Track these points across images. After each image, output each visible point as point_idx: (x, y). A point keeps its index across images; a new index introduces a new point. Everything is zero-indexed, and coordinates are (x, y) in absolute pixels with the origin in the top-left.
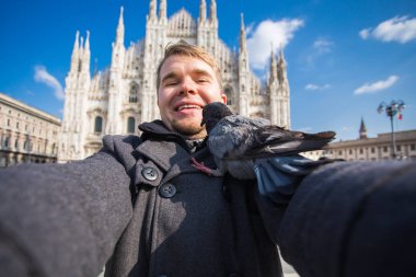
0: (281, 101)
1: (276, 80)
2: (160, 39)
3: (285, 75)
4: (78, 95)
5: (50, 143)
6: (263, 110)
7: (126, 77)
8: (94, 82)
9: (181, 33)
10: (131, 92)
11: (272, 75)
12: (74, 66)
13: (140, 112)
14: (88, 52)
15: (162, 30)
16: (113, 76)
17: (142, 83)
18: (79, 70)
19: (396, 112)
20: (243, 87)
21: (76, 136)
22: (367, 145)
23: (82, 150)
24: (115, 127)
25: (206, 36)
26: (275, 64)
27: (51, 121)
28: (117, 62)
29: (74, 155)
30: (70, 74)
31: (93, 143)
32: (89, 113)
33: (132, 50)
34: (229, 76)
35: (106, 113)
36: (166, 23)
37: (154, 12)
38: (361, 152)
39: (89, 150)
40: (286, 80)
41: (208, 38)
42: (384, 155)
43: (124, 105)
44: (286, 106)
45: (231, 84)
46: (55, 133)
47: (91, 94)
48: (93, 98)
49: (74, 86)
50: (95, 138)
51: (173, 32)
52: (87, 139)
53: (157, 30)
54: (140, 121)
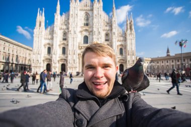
0: (131, 39)
1: (129, 30)
2: (76, 12)
3: (133, 27)
4: (40, 37)
5: (28, 59)
6: (123, 43)
7: (61, 29)
8: (47, 31)
9: (86, 8)
10: (63, 36)
11: (127, 28)
12: (38, 24)
13: (68, 45)
14: (44, 18)
15: (77, 7)
16: (55, 29)
17: (68, 32)
18: (40, 26)
19: (183, 44)
20: (114, 33)
21: (39, 56)
22: (170, 59)
23: (42, 62)
24: (57, 52)
25: (97, 10)
26: (128, 22)
27: (28, 49)
28: (57, 22)
29: (38, 64)
30: (36, 28)
31: (46, 59)
32: (45, 45)
33: (64, 16)
34: (108, 28)
35: (53, 45)
36: (79, 4)
38: (167, 62)
39: (45, 62)
40: (134, 30)
41: (98, 11)
42: (178, 63)
43: (60, 42)
44: (134, 42)
45: (109, 32)
46: (30, 54)
47: (45, 36)
48: (46, 39)
49: (38, 33)
50: (48, 57)
51: (82, 8)
52: (44, 57)
53: (75, 7)
54: (68, 49)
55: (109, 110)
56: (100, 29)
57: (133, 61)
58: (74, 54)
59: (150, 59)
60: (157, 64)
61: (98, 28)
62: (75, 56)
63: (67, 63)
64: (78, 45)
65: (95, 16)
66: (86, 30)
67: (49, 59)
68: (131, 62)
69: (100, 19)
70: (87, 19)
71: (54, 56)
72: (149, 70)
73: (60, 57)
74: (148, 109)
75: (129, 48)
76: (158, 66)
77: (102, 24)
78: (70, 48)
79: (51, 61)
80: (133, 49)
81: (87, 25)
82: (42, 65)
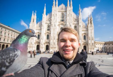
0: (91, 30)
1: (90, 23)
2: (56, 13)
3: (92, 22)
6: (86, 32)
7: (46, 23)
8: (37, 25)
9: (62, 11)
10: (48, 28)
11: (88, 22)
12: (32, 20)
13: (50, 33)
14: (36, 17)
15: (57, 10)
16: (43, 23)
17: (51, 25)
18: (33, 22)
20: (80, 26)
21: (32, 40)
23: (34, 44)
24: (43, 38)
25: (69, 11)
26: (89, 19)
28: (44, 19)
29: (32, 45)
30: (31, 23)
31: (37, 42)
33: (48, 16)
34: (76, 23)
35: (41, 33)
36: (58, 8)
37: (54, 5)
39: (36, 44)
40: (93, 24)
41: (70, 12)
43: (46, 31)
44: (93, 31)
45: (77, 25)
47: (37, 28)
48: (37, 30)
49: (32, 26)
50: (38, 41)
51: (60, 11)
52: (35, 41)
53: (55, 10)
54: (50, 36)
55: (73, 71)
56: (71, 23)
57: (93, 44)
58: (54, 39)
59: (104, 43)
60: (109, 46)
61: (70, 23)
62: (55, 40)
63: (50, 45)
64: (57, 33)
65: (68, 15)
66: (62, 24)
67: (39, 42)
68: (91, 44)
69: (71, 17)
70: (63, 17)
71: (41, 40)
72: (103, 50)
73: (45, 41)
74: (100, 74)
75: (90, 35)
76: (109, 47)
77: (73, 20)
78: (52, 35)
79: (40, 43)
80: (93, 36)
81: (63, 21)
82: (34, 46)
